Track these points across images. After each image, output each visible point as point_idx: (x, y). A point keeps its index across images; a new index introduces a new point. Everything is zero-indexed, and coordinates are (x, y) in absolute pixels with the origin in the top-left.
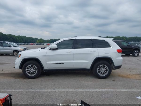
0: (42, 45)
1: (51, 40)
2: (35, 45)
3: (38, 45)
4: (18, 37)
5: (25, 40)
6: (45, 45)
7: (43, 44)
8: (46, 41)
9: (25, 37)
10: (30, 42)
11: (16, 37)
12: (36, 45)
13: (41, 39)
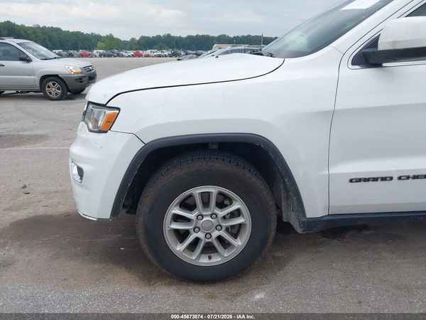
0: (119, 55)
1: (143, 38)
2: (96, 57)
3: (105, 56)
4: (35, 33)
5: (60, 41)
6: (129, 56)
7: (122, 53)
8: (125, 43)
9: (58, 30)
10: (76, 48)
11: (29, 32)
12: (100, 56)
13: (110, 38)
